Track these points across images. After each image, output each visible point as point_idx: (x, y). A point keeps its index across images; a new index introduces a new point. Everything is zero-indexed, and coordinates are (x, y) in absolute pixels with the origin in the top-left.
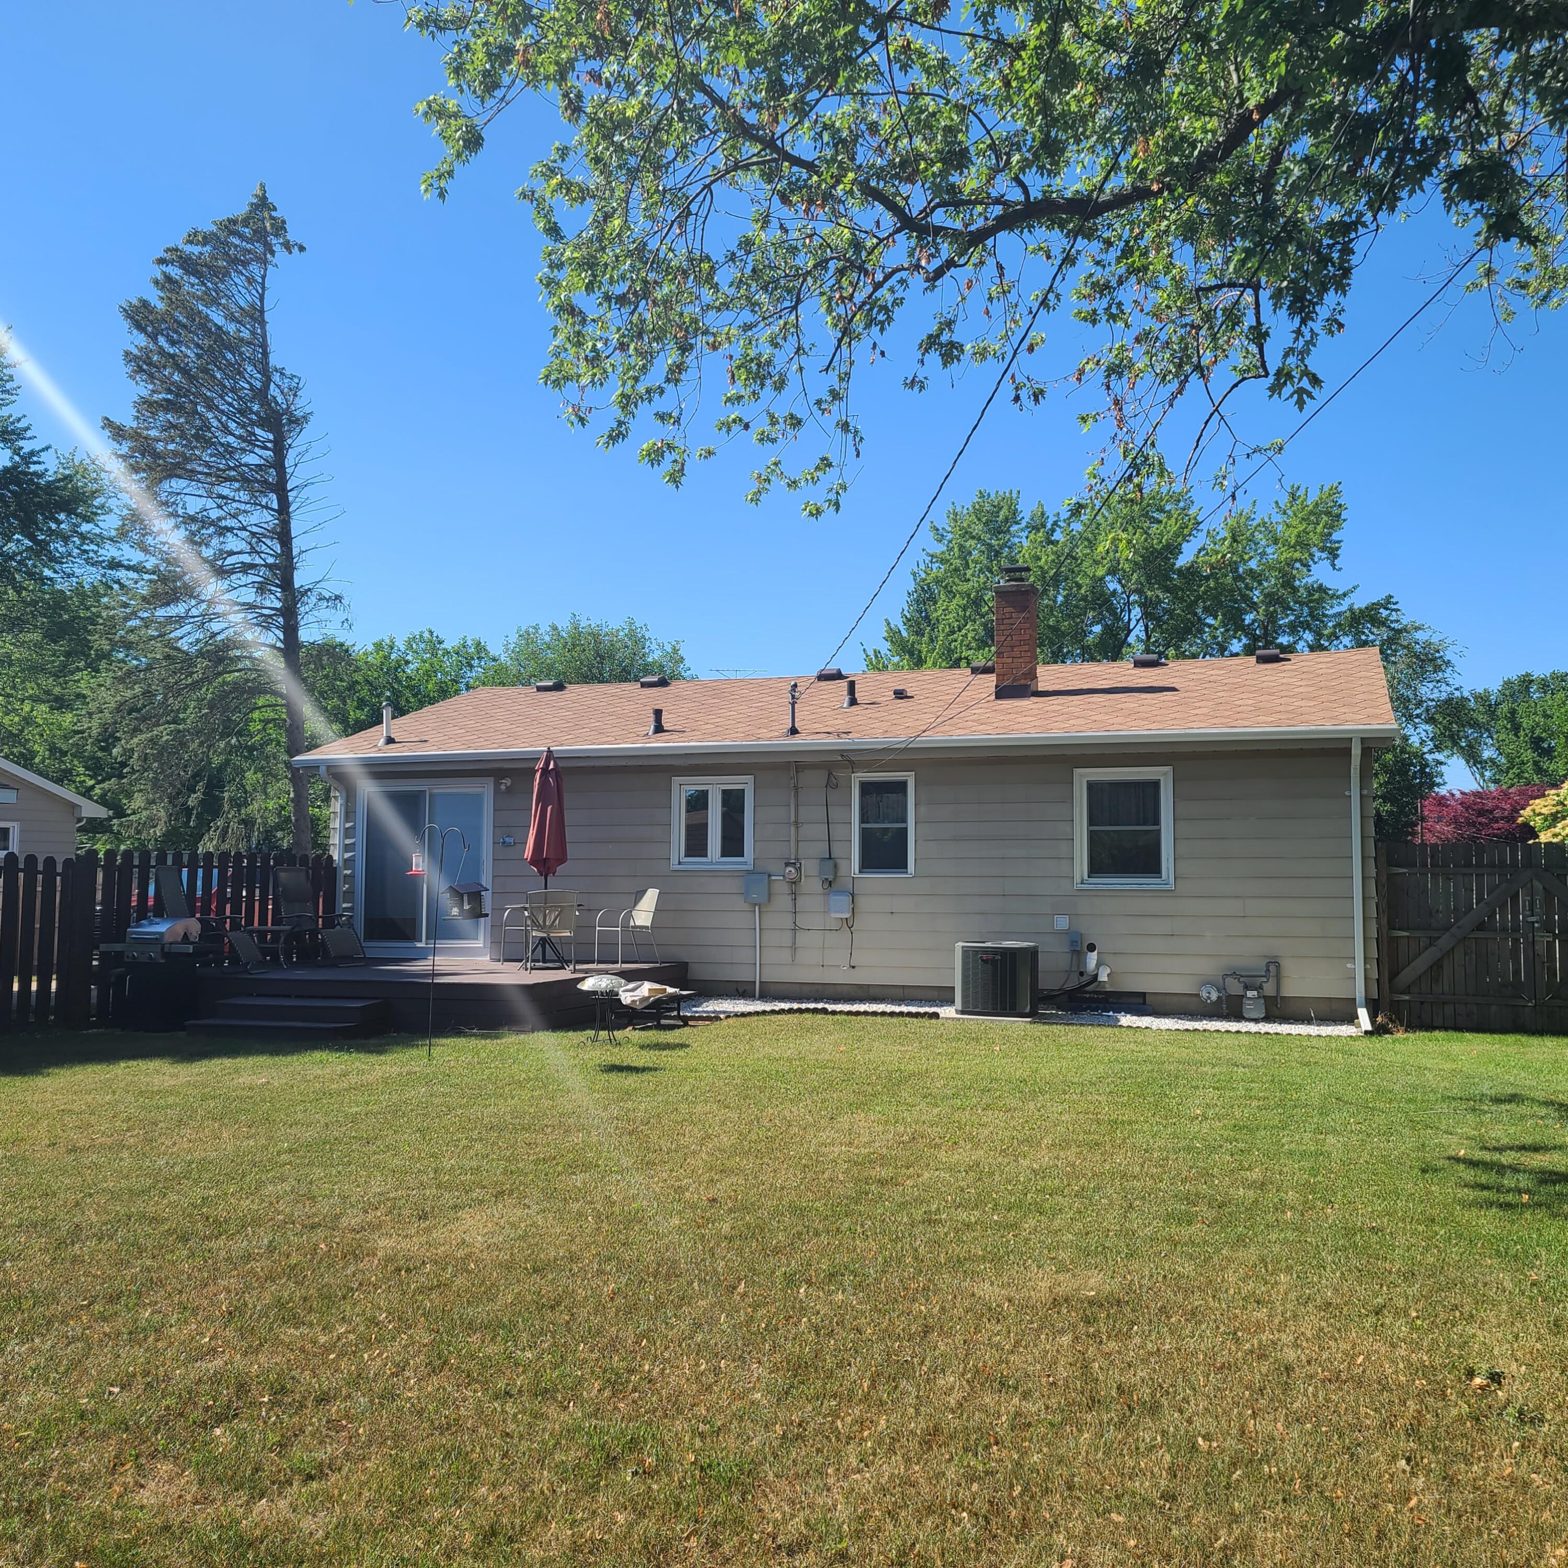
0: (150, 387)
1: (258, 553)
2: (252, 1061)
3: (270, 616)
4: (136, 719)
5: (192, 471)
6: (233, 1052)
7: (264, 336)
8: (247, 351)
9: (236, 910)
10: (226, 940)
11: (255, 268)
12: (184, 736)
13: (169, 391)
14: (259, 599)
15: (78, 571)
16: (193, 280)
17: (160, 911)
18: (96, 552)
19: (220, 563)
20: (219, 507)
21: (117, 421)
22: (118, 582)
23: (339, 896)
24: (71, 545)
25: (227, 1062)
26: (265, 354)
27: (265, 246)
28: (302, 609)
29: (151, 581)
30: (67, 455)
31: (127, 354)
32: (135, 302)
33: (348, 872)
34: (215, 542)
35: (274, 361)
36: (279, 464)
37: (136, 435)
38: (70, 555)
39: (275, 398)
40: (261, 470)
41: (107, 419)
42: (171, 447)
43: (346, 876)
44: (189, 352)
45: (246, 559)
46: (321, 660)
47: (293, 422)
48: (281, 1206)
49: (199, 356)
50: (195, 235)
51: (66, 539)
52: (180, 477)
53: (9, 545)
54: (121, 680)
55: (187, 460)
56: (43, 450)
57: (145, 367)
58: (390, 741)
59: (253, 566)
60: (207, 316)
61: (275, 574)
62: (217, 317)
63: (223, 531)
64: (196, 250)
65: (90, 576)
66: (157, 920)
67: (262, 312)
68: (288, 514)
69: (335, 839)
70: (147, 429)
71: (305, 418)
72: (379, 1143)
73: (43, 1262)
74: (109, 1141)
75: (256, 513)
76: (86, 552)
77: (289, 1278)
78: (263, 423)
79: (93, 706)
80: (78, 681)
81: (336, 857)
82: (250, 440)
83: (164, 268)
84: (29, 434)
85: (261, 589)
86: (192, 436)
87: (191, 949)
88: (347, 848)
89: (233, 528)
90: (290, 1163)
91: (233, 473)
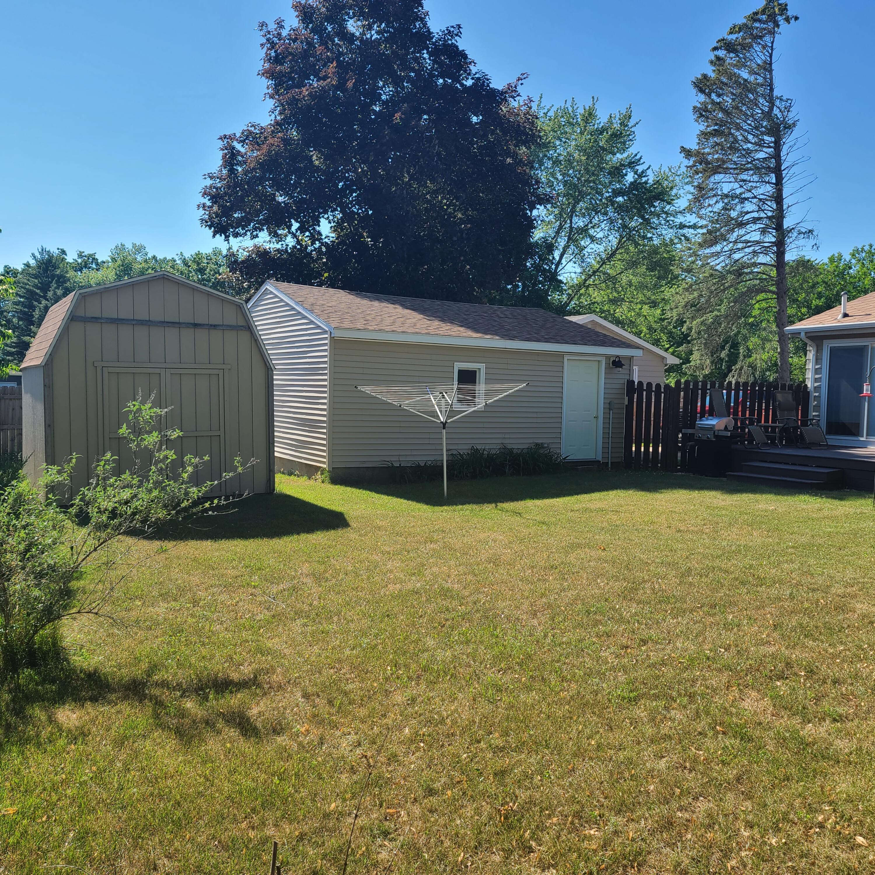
0: (706, 124)
1: (763, 210)
2: (764, 496)
3: (768, 247)
4: (694, 310)
5: (727, 168)
6: (754, 491)
7: (771, 79)
8: (760, 90)
9: (752, 413)
10: (747, 430)
11: (768, 39)
12: (720, 319)
13: (716, 124)
14: (762, 238)
15: (664, 232)
16: (732, 55)
17: (712, 413)
18: (673, 221)
19: (740, 219)
20: (741, 186)
21: (687, 147)
22: (684, 235)
23: (811, 408)
24: (661, 219)
25: (751, 496)
26: (772, 90)
27: (774, 23)
28: (788, 241)
29: (703, 234)
30: (658, 170)
31: (695, 108)
32: (700, 77)
33: (817, 394)
34: (738, 207)
35: (776, 93)
36: (777, 156)
37: (698, 153)
38: (660, 224)
39: (776, 115)
40: (766, 161)
41: (683, 147)
42: (716, 156)
43: (815, 397)
44: (728, 99)
45: (756, 215)
46: (798, 270)
47: (787, 128)
48: (793, 575)
49: (733, 100)
50: (734, 27)
51: (658, 216)
52: (720, 173)
53: (632, 223)
54: (687, 290)
55: (724, 162)
56: (647, 169)
57: (704, 113)
58: (846, 315)
59: (759, 219)
60: (739, 74)
61: (773, 222)
62: (744, 74)
63: (743, 200)
64: (734, 37)
65: (669, 234)
66: (710, 418)
67: (771, 64)
68: (782, 184)
69: (809, 375)
70: (704, 148)
71: (794, 125)
72: (847, 550)
73: (676, 582)
74: (696, 529)
75: (762, 187)
76: (668, 221)
77: (805, 614)
78: (769, 132)
79: (673, 305)
80: (663, 292)
81: (809, 385)
82: (760, 144)
83: (716, 53)
84: (642, 161)
85: (764, 231)
86: (728, 148)
87: (729, 434)
88: (816, 380)
89: (749, 198)
90: (795, 554)
91: (750, 165)
